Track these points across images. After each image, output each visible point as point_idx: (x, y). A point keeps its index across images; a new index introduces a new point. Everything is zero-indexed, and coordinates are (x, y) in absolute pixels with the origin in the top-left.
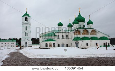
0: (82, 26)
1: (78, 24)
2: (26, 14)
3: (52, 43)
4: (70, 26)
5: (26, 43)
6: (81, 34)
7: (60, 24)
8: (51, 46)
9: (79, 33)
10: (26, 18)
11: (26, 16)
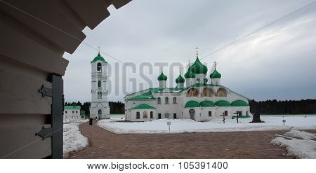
0: (202, 82)
1: (194, 77)
2: (99, 57)
3: (148, 111)
4: (180, 80)
5: (100, 112)
6: (199, 95)
7: (162, 78)
8: (145, 116)
9: (196, 94)
10: (99, 64)
11: (97, 62)
